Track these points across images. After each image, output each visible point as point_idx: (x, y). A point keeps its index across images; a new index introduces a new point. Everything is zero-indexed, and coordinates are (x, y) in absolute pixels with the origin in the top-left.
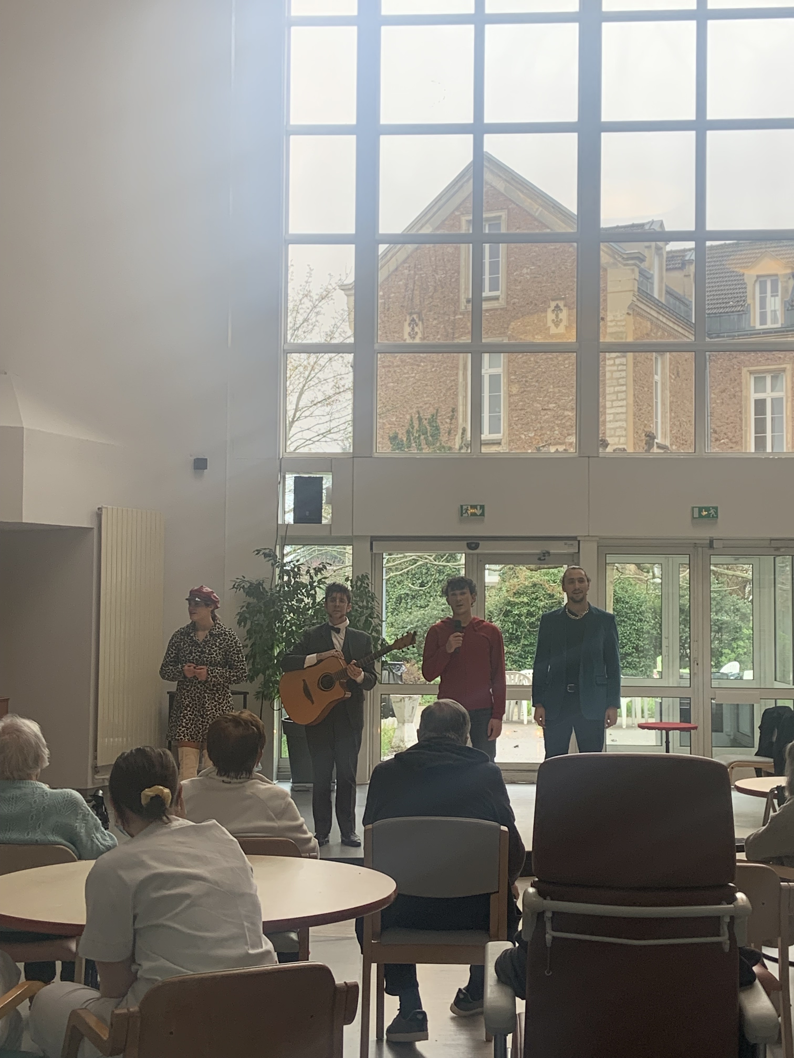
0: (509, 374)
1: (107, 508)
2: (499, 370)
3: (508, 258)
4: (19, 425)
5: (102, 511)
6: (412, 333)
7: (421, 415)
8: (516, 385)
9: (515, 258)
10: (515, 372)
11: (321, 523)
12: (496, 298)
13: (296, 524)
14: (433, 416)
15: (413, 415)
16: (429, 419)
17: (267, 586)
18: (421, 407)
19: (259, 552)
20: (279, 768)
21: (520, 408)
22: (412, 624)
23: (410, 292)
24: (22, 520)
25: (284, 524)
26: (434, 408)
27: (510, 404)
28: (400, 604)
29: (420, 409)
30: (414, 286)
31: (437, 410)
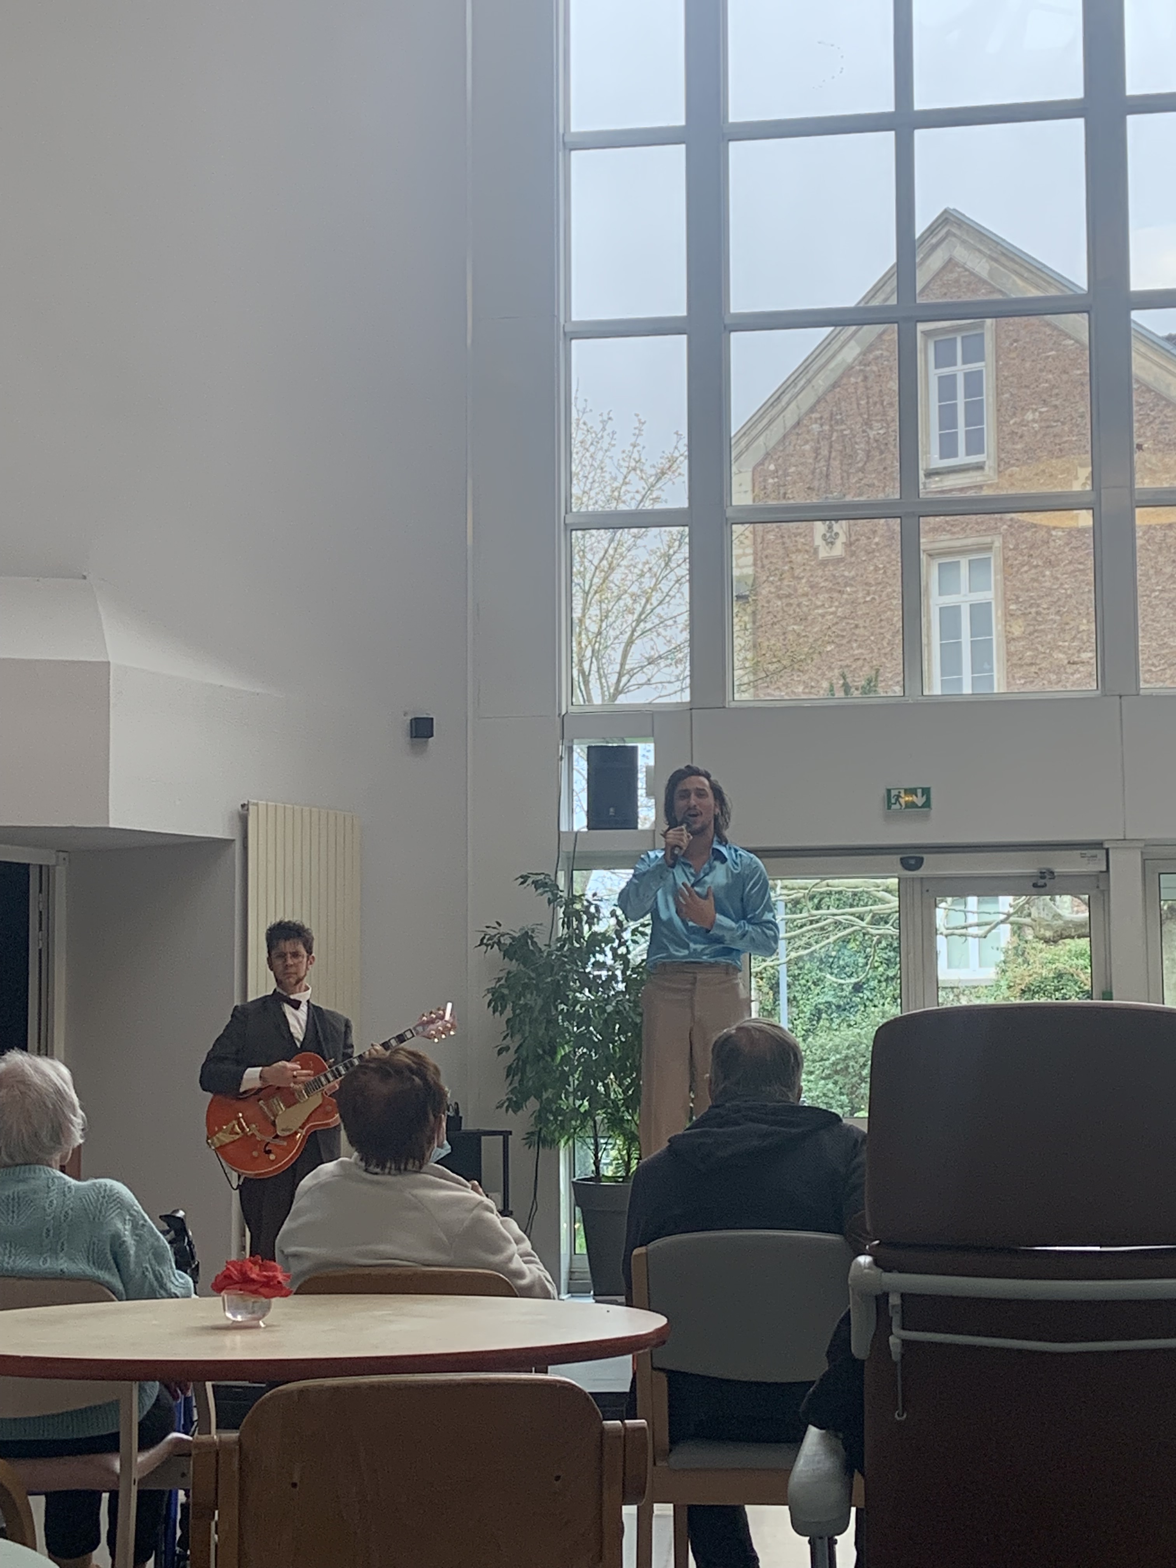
0: (1006, 601)
1: (257, 805)
2: (987, 596)
3: (998, 395)
4: (102, 659)
5: (248, 810)
6: (828, 535)
7: (849, 680)
8: (1020, 621)
9: (1012, 395)
10: (1018, 597)
11: (636, 828)
12: (979, 467)
13: (591, 831)
14: (870, 681)
15: (835, 681)
16: (863, 687)
17: (541, 940)
18: (847, 666)
19: (525, 878)
20: (571, 1272)
21: (1028, 661)
22: (840, 1053)
23: (822, 463)
24: (108, 823)
25: (571, 832)
26: (872, 667)
27: (1009, 654)
28: (818, 1022)
29: (846, 670)
30: (830, 452)
31: (877, 671)
